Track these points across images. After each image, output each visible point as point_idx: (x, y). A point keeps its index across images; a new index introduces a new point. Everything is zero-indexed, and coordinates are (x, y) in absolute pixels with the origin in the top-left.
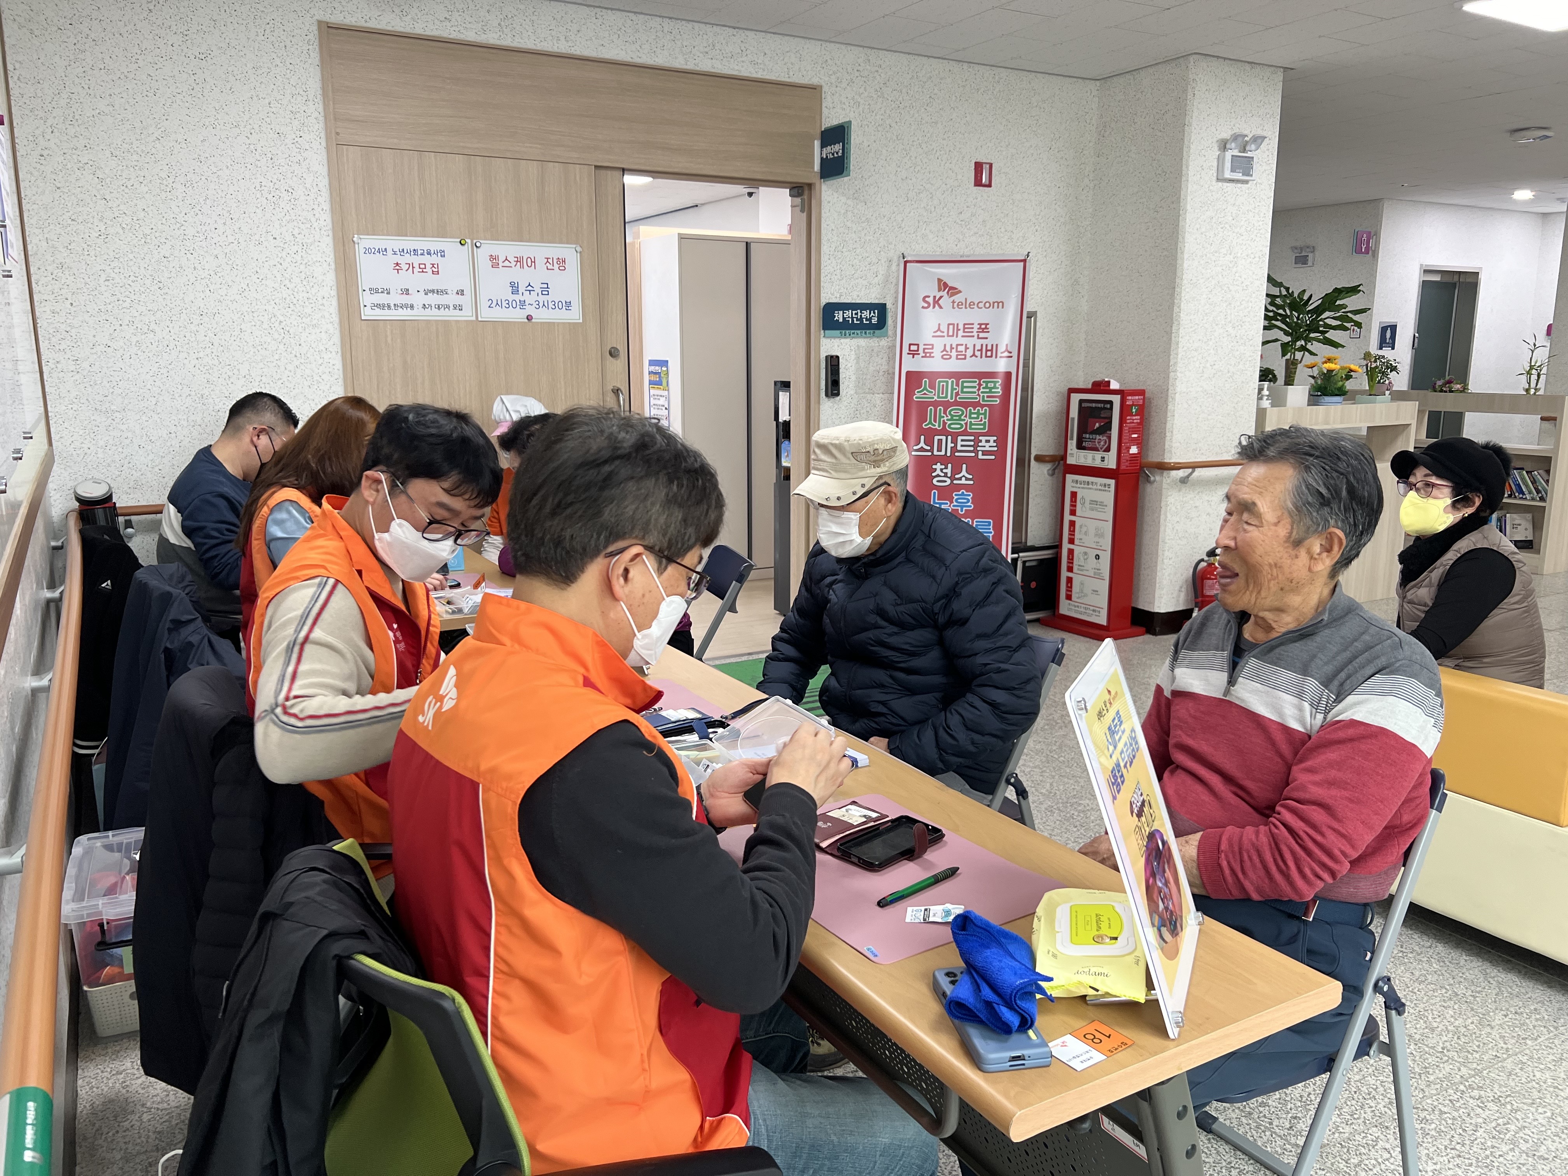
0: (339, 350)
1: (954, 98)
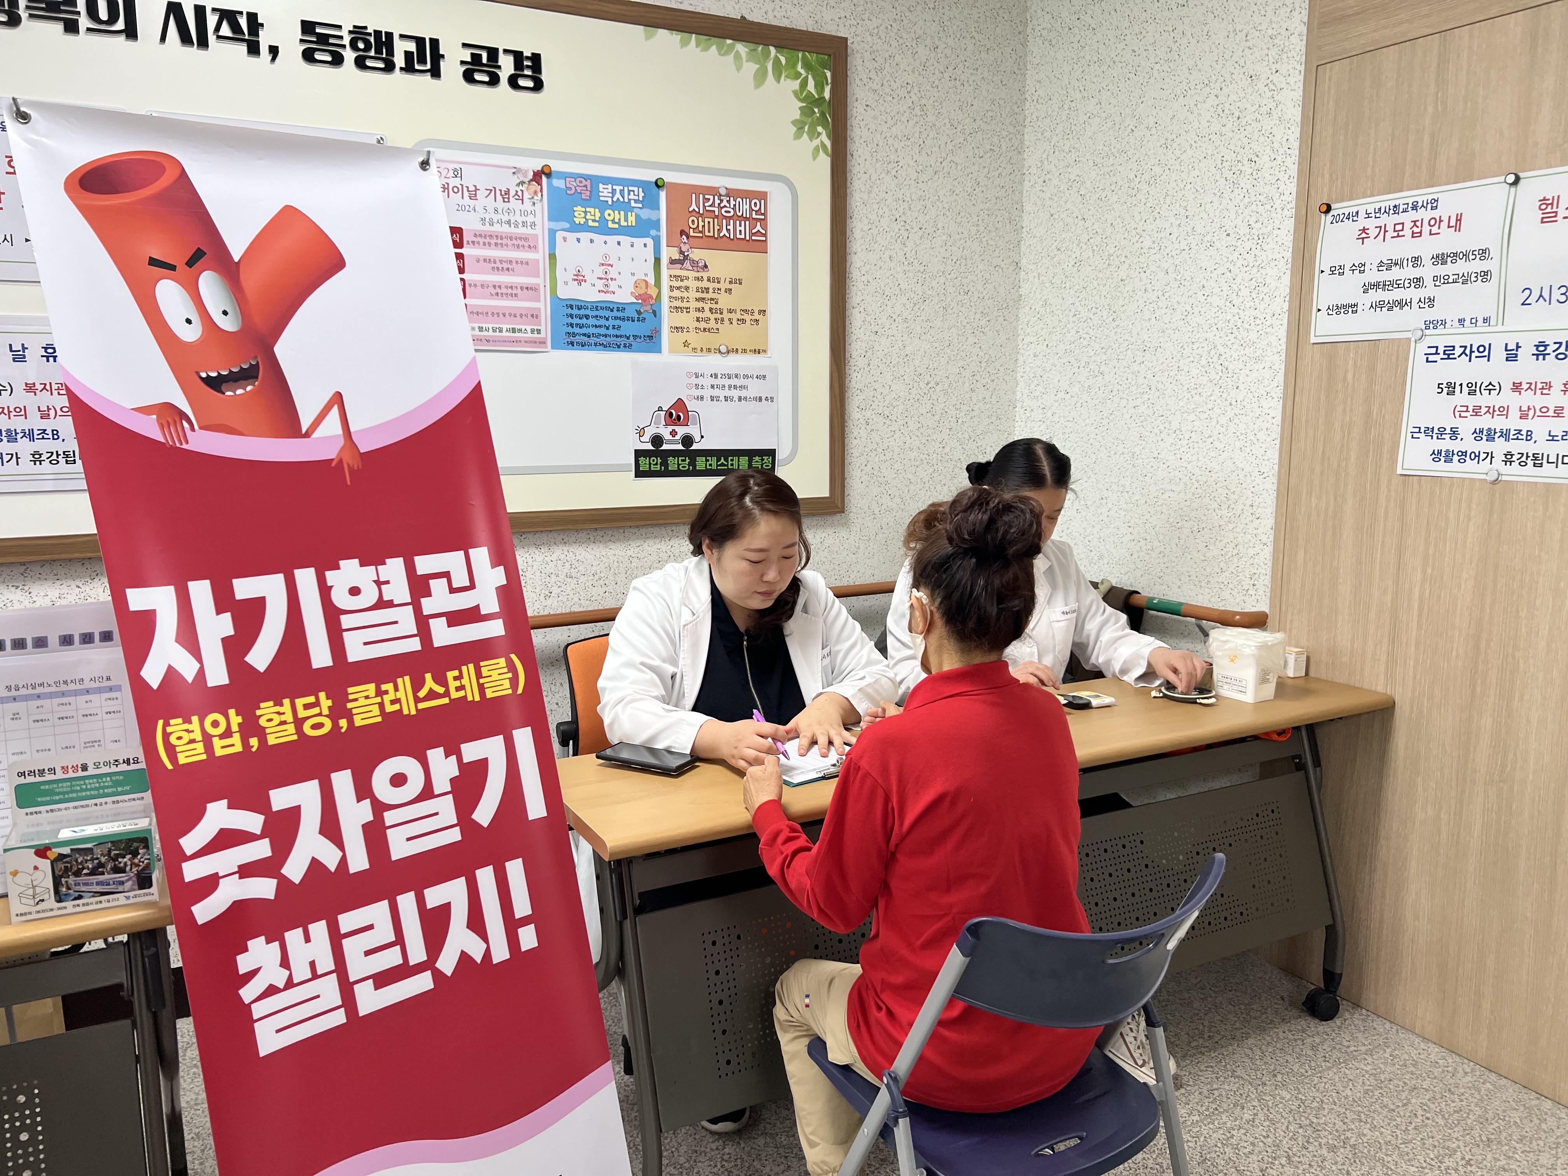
0: (1282, 396)
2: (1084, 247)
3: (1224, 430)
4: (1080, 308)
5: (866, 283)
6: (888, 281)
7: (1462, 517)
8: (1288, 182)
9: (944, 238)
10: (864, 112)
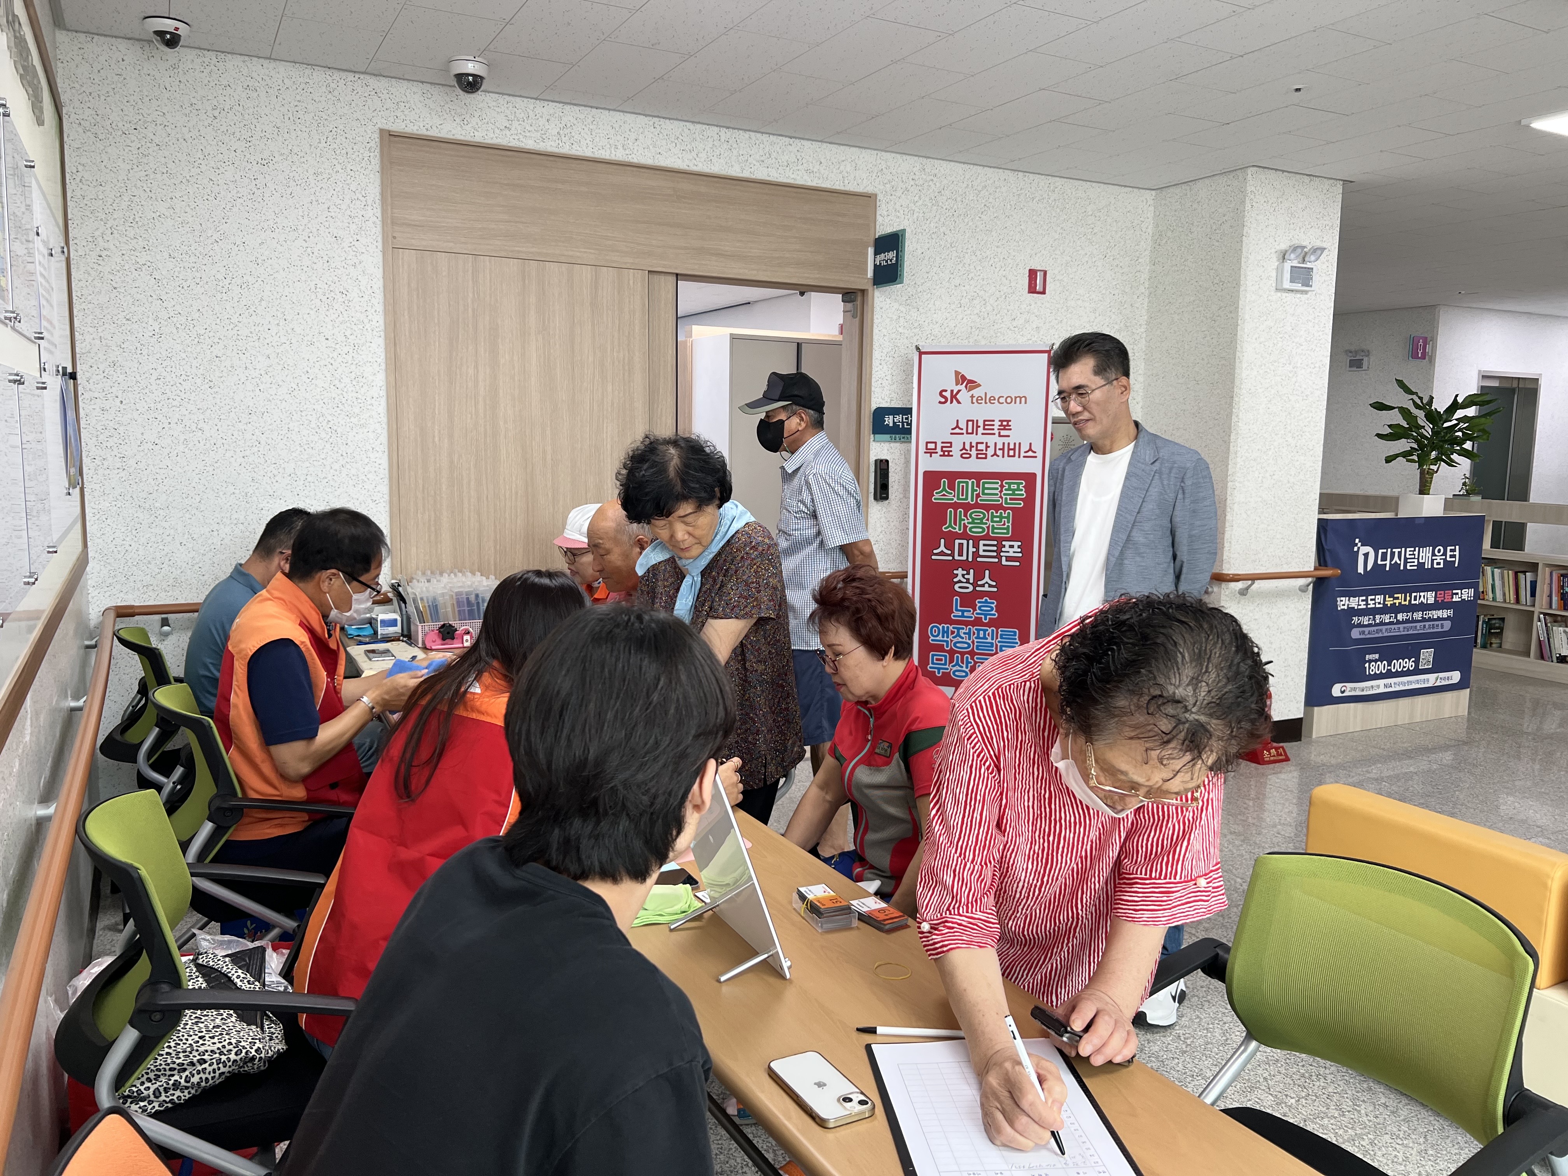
0: (386, 450)
1: (1009, 207)
7: (513, 516)
8: (375, 314)
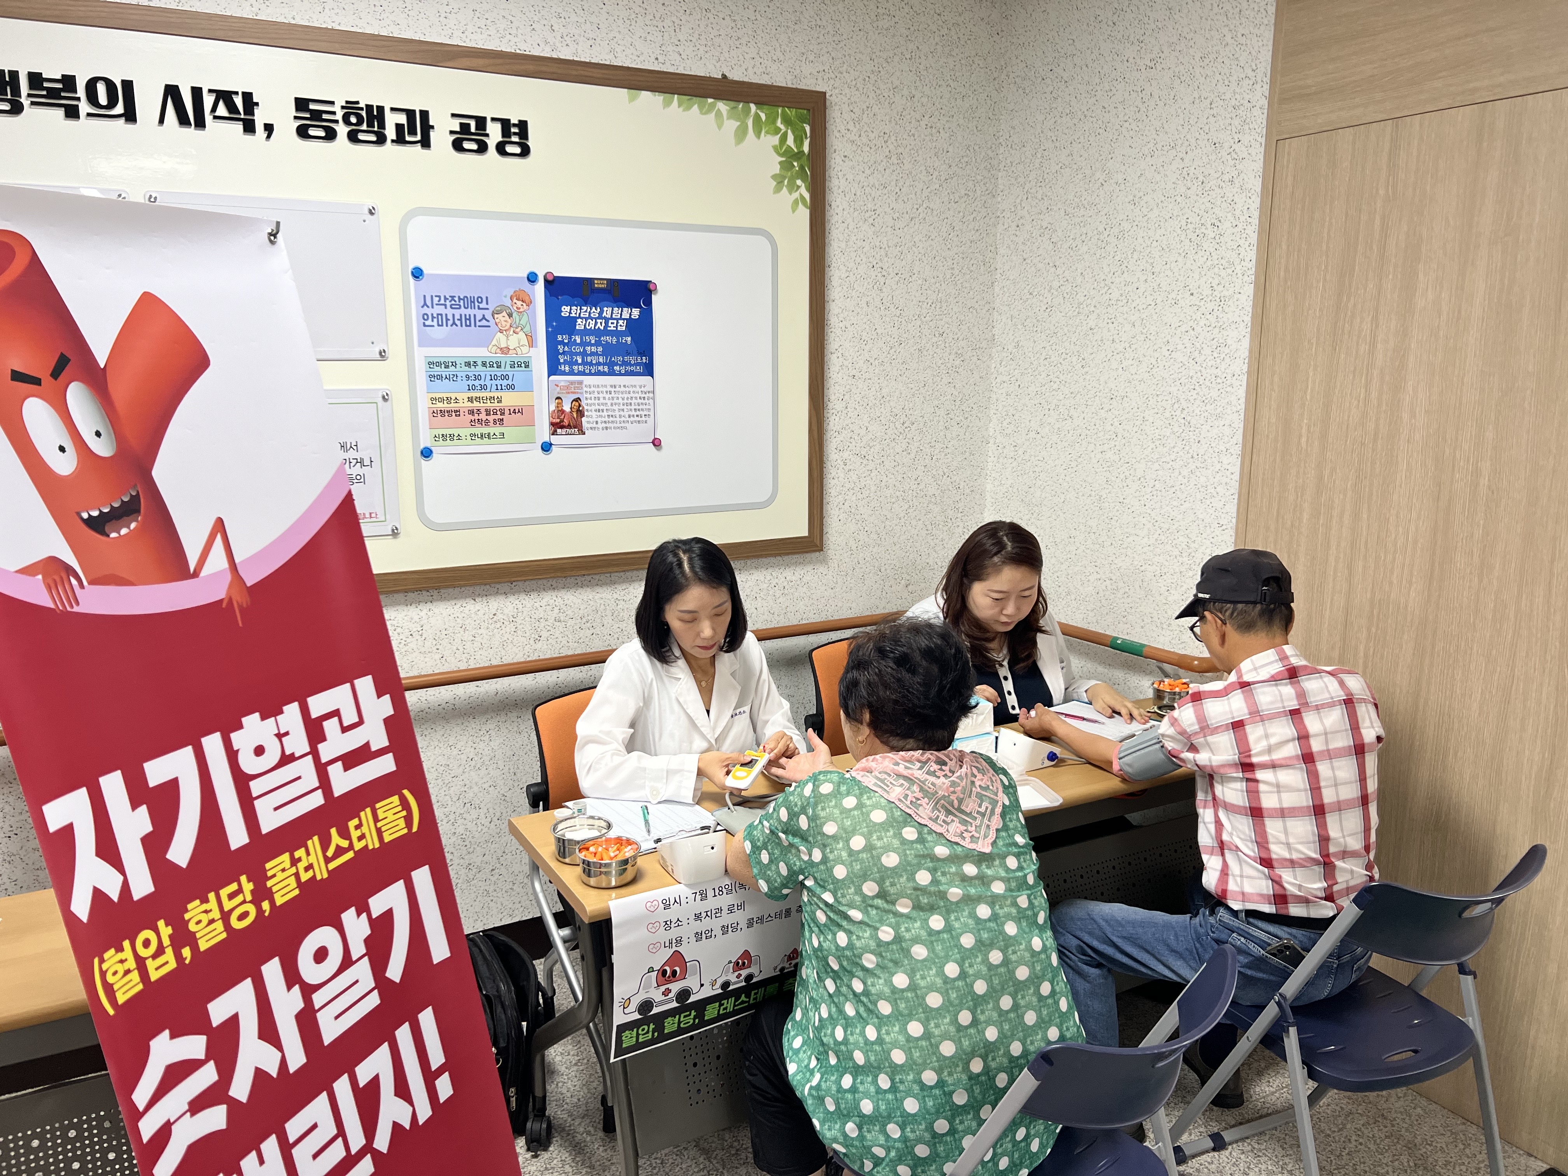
0: (1240, 454)
2: (1055, 293)
3: (1186, 481)
4: (1051, 352)
5: (844, 328)
6: (865, 326)
7: (1404, 582)
8: (1248, 249)
9: (920, 282)
10: (841, 163)
